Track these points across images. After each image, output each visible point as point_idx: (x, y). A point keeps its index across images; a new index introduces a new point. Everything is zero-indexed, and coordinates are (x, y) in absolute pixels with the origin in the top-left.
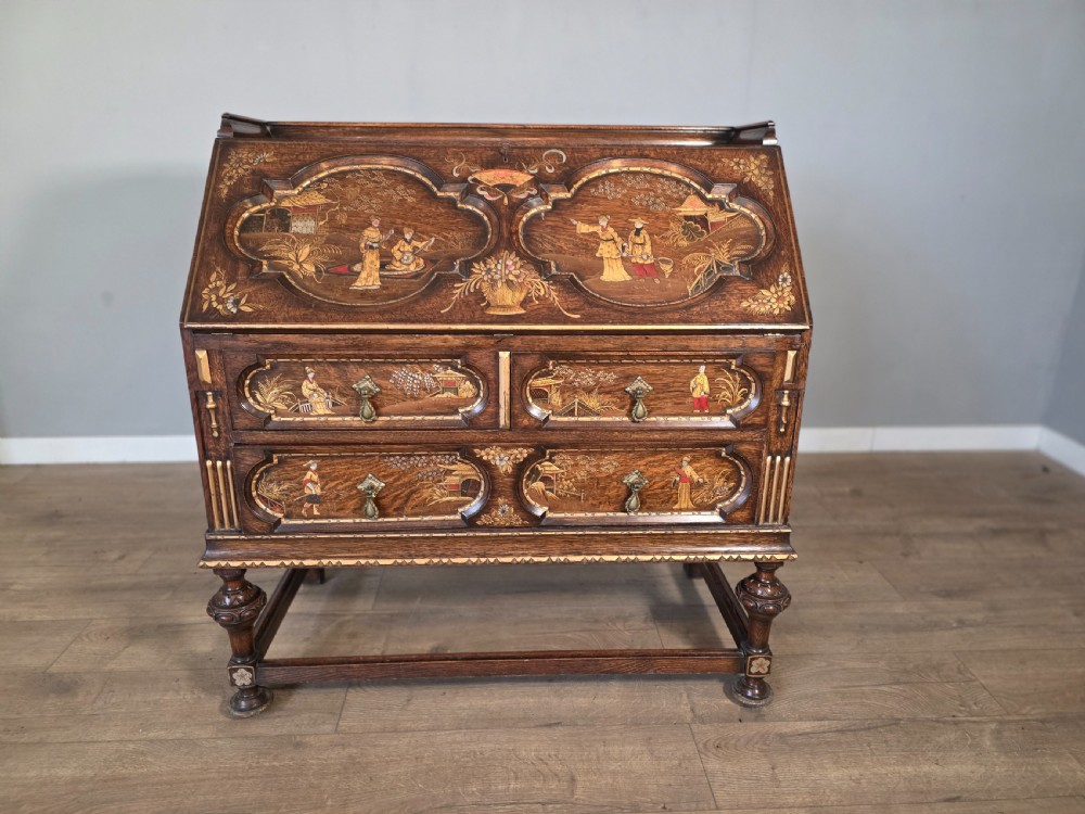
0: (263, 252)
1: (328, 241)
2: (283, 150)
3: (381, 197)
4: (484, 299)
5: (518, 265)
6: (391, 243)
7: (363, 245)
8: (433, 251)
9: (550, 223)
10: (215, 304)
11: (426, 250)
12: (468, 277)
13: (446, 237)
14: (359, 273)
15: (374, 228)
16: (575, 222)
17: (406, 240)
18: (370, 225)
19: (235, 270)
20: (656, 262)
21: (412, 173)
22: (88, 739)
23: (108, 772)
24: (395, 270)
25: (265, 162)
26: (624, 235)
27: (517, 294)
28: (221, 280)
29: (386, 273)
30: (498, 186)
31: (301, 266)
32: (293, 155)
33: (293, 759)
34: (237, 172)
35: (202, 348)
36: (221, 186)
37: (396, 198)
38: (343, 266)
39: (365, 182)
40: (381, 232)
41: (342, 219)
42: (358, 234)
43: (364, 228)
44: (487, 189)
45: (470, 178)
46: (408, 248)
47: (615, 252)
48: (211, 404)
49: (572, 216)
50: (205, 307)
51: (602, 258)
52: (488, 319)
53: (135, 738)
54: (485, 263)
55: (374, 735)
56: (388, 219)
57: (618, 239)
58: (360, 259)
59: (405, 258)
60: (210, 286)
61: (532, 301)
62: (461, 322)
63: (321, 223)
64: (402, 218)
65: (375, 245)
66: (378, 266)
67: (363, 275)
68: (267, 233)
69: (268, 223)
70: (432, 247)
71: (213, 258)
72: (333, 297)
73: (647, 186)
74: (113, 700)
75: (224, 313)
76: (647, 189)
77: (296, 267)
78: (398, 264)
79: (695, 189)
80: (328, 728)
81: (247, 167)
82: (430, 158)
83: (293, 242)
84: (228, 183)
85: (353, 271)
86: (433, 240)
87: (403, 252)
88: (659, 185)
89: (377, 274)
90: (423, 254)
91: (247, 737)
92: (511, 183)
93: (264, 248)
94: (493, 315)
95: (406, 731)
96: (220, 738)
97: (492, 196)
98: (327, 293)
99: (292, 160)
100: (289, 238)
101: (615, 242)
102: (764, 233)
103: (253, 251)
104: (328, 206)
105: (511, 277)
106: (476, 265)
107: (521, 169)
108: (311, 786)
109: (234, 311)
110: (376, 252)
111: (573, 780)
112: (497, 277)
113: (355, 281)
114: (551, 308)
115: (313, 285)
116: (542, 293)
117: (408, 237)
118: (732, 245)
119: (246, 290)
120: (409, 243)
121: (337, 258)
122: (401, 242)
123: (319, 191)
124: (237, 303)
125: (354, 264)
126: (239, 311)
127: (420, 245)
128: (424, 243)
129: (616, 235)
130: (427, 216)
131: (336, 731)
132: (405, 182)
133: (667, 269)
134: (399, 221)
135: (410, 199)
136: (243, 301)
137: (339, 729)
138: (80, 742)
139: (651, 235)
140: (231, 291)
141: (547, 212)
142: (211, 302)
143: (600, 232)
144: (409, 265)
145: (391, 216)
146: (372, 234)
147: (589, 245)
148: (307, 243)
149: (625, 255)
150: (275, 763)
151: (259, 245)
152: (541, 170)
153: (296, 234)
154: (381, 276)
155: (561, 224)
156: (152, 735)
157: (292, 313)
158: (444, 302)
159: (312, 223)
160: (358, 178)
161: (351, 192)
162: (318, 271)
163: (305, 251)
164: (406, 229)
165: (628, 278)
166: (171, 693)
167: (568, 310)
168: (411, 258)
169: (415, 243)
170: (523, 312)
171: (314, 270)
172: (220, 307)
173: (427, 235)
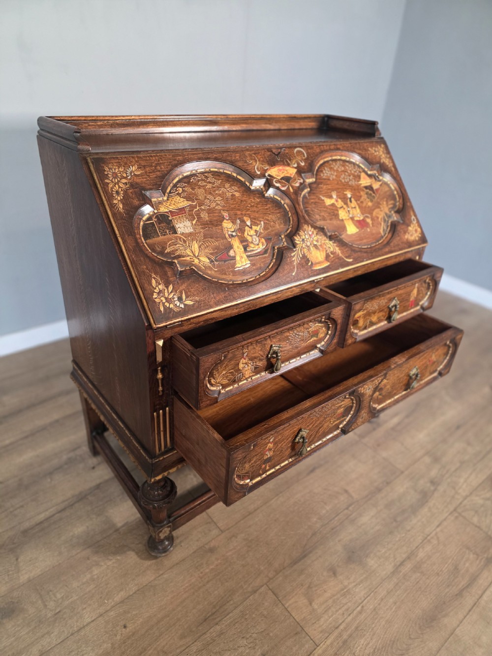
0: (169, 253)
1: (205, 237)
2: (143, 163)
3: (219, 195)
4: (308, 260)
5: (315, 233)
6: (241, 230)
7: (227, 236)
8: (266, 232)
9: (312, 201)
10: (167, 304)
11: (262, 231)
12: (295, 247)
13: (268, 220)
14: (235, 257)
15: (227, 220)
16: (323, 198)
17: (248, 226)
18: (224, 219)
19: (165, 273)
20: (364, 218)
21: (230, 173)
22: (76, 629)
23: (118, 637)
24: (253, 250)
25: (135, 174)
26: (346, 203)
27: (322, 253)
28: (160, 284)
29: (249, 254)
30: (282, 178)
31: (198, 259)
32: (151, 166)
33: (217, 559)
34: (119, 187)
35: (160, 339)
36: (115, 202)
37: (229, 195)
38: (223, 254)
39: (205, 184)
40: (233, 222)
41: (205, 216)
42: (220, 227)
43: (222, 221)
44: (278, 181)
45: (267, 174)
46: (252, 232)
47: (347, 215)
48: (160, 376)
49: (321, 194)
50: (162, 309)
51: (342, 220)
52: (315, 273)
53: (108, 608)
54: (299, 236)
55: (242, 522)
56: (232, 212)
57: (345, 206)
58: (231, 247)
59: (254, 240)
60: (155, 291)
61: (330, 256)
62: (305, 278)
63: (194, 222)
64: (239, 210)
65: (234, 234)
66: (243, 249)
67: (238, 258)
68: (163, 237)
69: (159, 229)
70: (265, 228)
71: (145, 267)
72: (228, 278)
73: (343, 169)
74: (59, 596)
75: (176, 310)
76: (343, 171)
77: (196, 261)
78: (252, 245)
79: (362, 168)
80: (215, 532)
81: (124, 181)
82: (237, 161)
83: (185, 242)
84: (119, 199)
85: (230, 256)
86: (262, 223)
87: (251, 236)
88: (347, 168)
89: (245, 256)
90: (262, 235)
91: (177, 564)
92: (289, 175)
93: (168, 250)
94: (317, 270)
95: (255, 510)
96: (162, 574)
97: (283, 186)
98: (224, 277)
99: (154, 172)
100: (180, 238)
101: (344, 209)
102: (395, 193)
103: (162, 253)
104: (192, 207)
105: (315, 243)
106: (295, 238)
107: (288, 165)
108: (243, 566)
109: (182, 306)
110: (236, 238)
111: (346, 491)
112: (308, 244)
113: (235, 264)
114: (340, 258)
115: (213, 272)
116: (332, 248)
117: (249, 223)
118: (387, 203)
119: (181, 288)
120: (251, 228)
121: (217, 248)
122: (247, 228)
123: (179, 194)
124: (180, 299)
125: (229, 251)
126: (185, 305)
127: (258, 228)
128: (259, 227)
129: (343, 204)
130: (251, 206)
131: (222, 532)
132: (228, 181)
133: (369, 221)
134: (239, 213)
135: (237, 194)
136: (184, 297)
137: (222, 528)
138: (72, 634)
139: (356, 201)
140: (171, 292)
141: (309, 193)
142: (163, 304)
143: (335, 203)
144: (258, 245)
145: (232, 209)
146: (227, 225)
147: (333, 212)
148: (193, 240)
149: (351, 216)
150: (211, 567)
151: (164, 248)
152: (298, 164)
153: (183, 234)
154: (248, 256)
155: (317, 200)
156: (117, 598)
157: (218, 298)
158: (292, 267)
159: (188, 223)
160: (199, 181)
161: (200, 192)
162: (212, 261)
163: (195, 246)
164: (245, 218)
165: (358, 230)
166: (94, 568)
167: (347, 257)
168: (257, 239)
169: (254, 227)
170: (329, 264)
171: (208, 261)
172: (172, 306)
173: (258, 220)
